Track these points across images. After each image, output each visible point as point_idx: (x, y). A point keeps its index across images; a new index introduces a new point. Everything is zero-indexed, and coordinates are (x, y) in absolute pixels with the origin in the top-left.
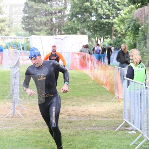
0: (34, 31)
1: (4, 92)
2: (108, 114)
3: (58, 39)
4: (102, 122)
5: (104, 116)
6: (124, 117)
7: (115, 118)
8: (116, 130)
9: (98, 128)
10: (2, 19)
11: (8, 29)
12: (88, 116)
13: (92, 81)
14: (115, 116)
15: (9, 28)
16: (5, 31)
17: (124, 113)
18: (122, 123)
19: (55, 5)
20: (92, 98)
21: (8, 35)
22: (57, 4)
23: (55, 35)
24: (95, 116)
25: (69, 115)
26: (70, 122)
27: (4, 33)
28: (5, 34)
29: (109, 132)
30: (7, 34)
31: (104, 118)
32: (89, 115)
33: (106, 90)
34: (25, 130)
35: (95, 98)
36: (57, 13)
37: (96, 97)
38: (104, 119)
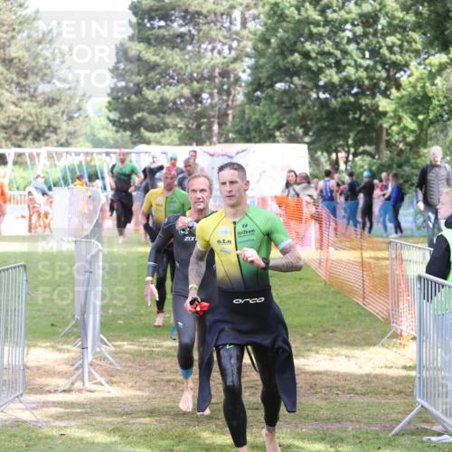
0: (142, 130)
1: (55, 315)
2: (368, 382)
3: (218, 156)
4: (350, 409)
5: (358, 388)
6: (416, 391)
7: (390, 396)
8: (393, 432)
9: (338, 425)
10: (51, 96)
11: (68, 125)
12: (308, 388)
13: (322, 284)
14: (392, 390)
15: (70, 123)
16: (59, 131)
17: (417, 380)
18: (411, 411)
19: (209, 54)
20: (322, 335)
21: (67, 144)
22: (215, 52)
23: (208, 143)
24: (331, 388)
25: (252, 387)
26: (255, 406)
27: (54, 137)
28: (58, 141)
29: (374, 438)
30: (63, 140)
31: (357, 394)
32: (311, 387)
33: (362, 312)
34: (119, 431)
35: (331, 334)
36: (215, 77)
37: (333, 332)
38: (358, 399)
